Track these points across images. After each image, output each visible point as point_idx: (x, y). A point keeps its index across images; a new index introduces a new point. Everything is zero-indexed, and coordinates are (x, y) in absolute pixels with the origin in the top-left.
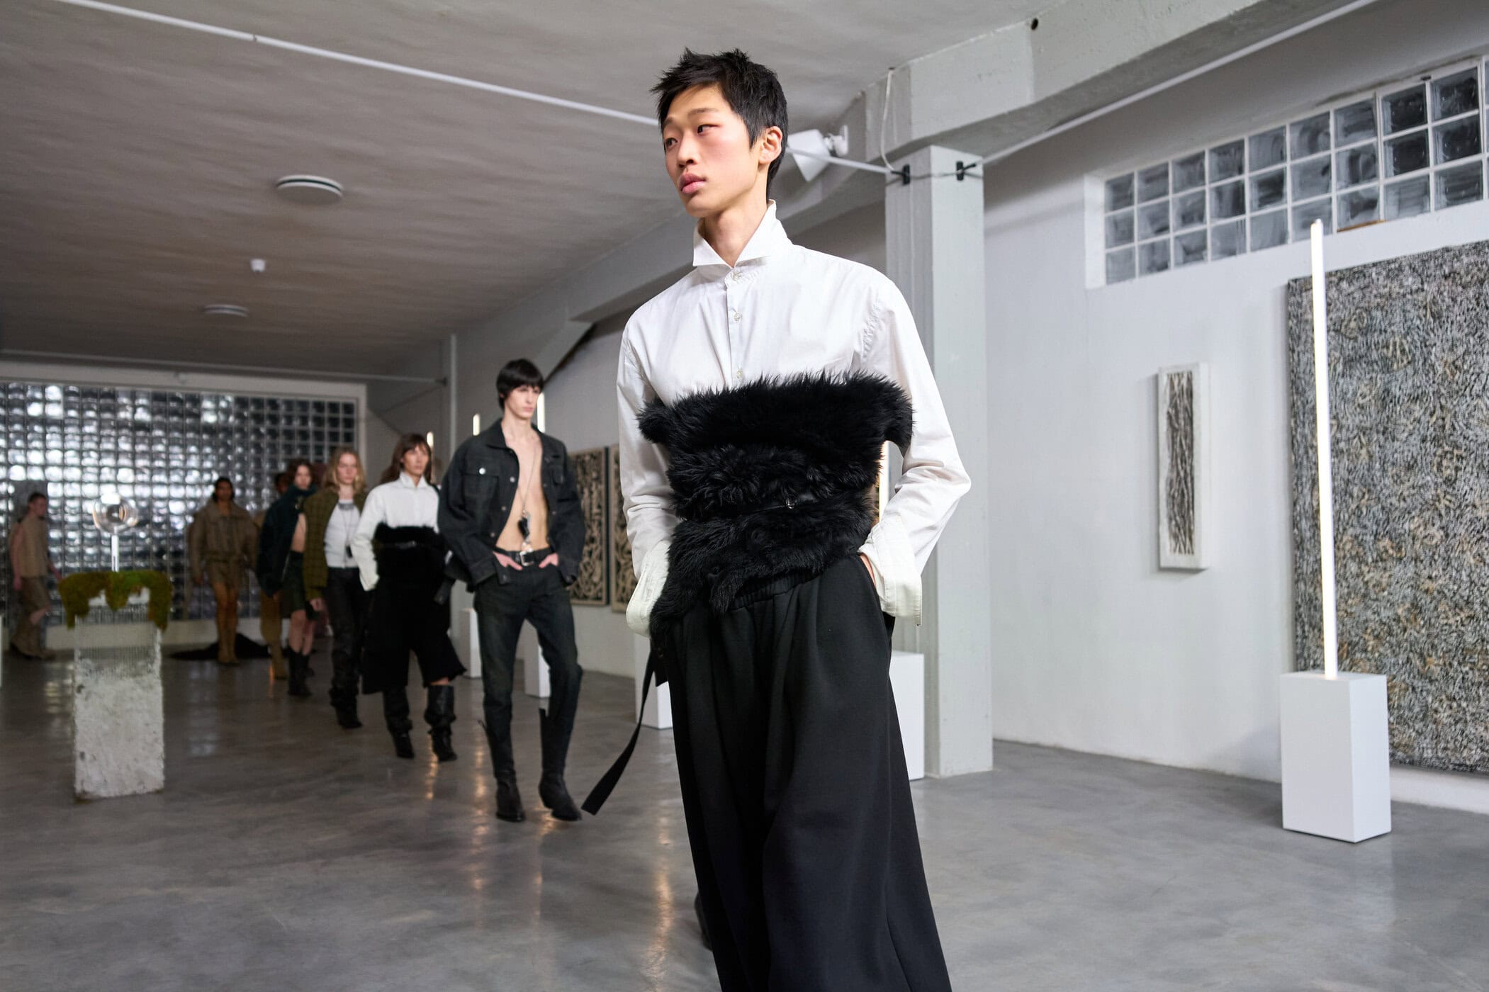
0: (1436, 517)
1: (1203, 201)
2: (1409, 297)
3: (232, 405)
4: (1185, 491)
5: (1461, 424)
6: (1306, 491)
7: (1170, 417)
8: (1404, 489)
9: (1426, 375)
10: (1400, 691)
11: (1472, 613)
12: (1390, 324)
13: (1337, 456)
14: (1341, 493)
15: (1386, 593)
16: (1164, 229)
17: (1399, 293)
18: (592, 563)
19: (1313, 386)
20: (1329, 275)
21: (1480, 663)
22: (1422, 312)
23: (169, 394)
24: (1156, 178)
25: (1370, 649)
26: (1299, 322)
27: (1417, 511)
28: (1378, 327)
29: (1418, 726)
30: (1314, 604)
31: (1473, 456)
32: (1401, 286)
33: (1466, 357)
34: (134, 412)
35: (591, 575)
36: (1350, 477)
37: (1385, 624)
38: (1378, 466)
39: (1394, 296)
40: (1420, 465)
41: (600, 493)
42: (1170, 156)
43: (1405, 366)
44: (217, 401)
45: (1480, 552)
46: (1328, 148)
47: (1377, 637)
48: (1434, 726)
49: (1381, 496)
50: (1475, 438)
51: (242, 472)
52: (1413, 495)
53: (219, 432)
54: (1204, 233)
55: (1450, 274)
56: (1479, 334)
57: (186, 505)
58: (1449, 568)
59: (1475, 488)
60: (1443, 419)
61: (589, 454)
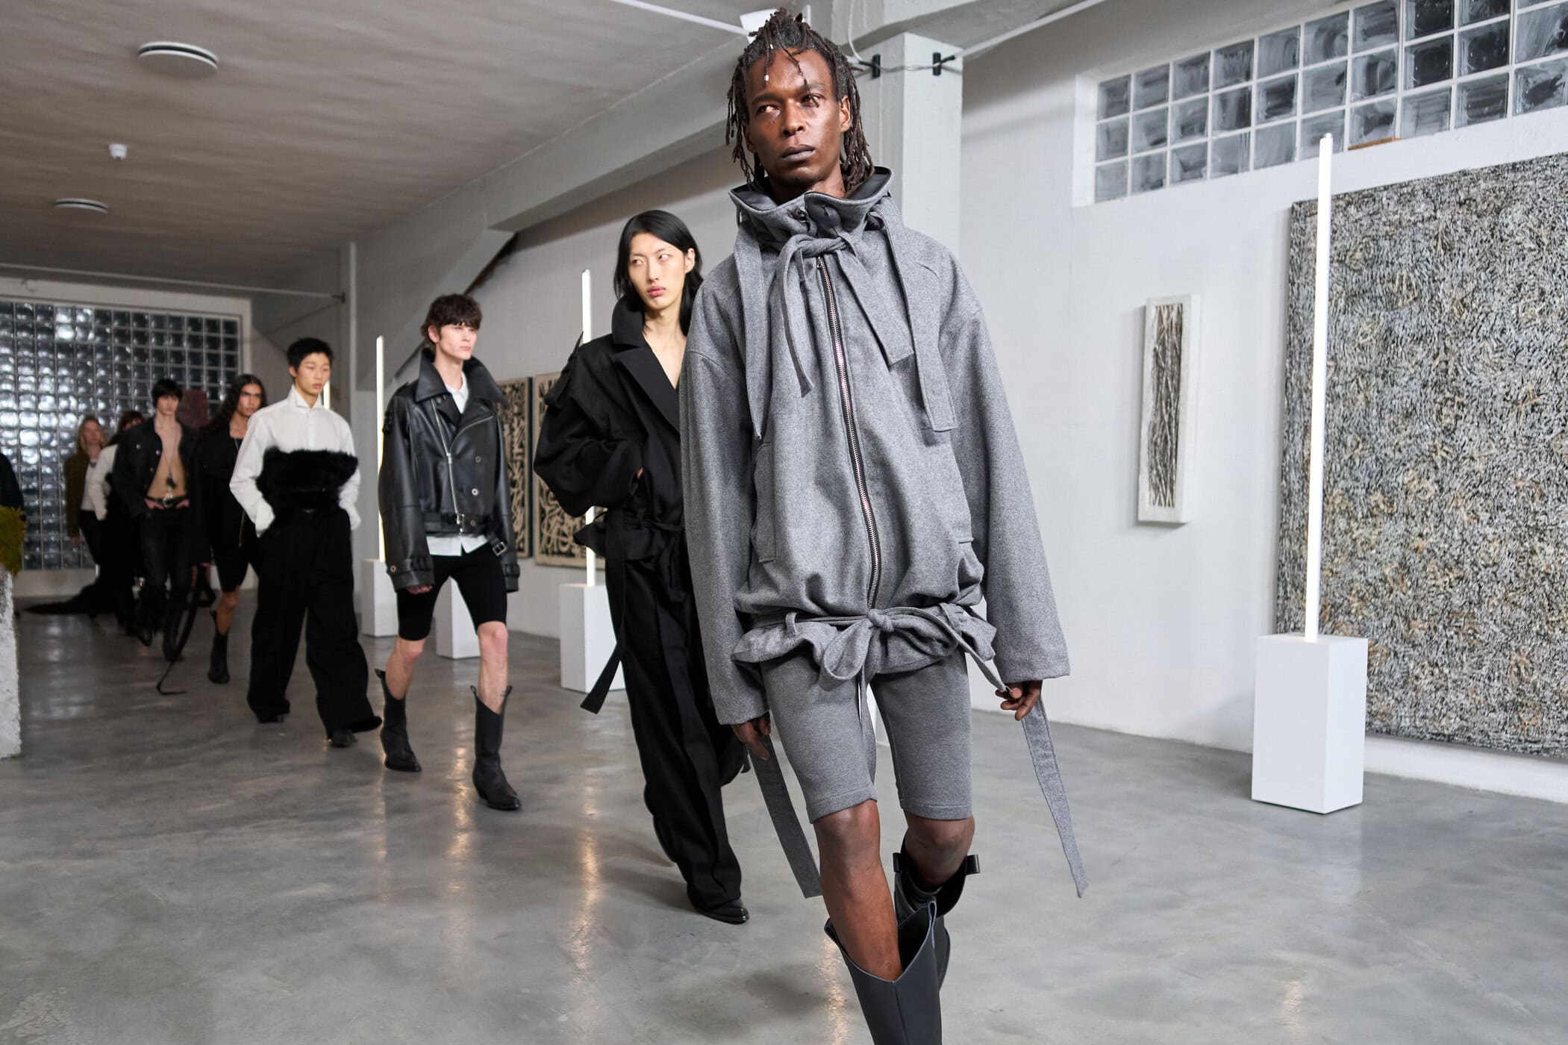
0: (1432, 469)
1: (1205, 110)
2: (1420, 225)
3: (91, 320)
4: (1169, 437)
5: (1465, 368)
6: (1297, 439)
7: (1156, 355)
8: (1401, 439)
9: (1432, 313)
10: (1382, 656)
11: (1462, 573)
12: (1398, 256)
13: (1332, 402)
14: (1334, 443)
15: (1374, 551)
16: (1161, 141)
17: (1409, 221)
19: (1311, 322)
20: (1336, 198)
21: (1466, 627)
22: (1433, 243)
23: (16, 304)
24: (1154, 81)
25: (1353, 611)
26: (1302, 251)
27: (1413, 463)
28: (1385, 258)
29: (1398, 693)
30: (1298, 563)
31: (1475, 403)
32: (1413, 213)
33: (1476, 294)
36: (1345, 425)
37: (1371, 585)
38: (1374, 413)
39: (1404, 223)
40: (1418, 412)
41: (522, 430)
42: (1172, 57)
43: (1411, 303)
44: (74, 316)
45: (1474, 508)
46: (1344, 53)
47: (1362, 599)
48: (1414, 694)
49: (1376, 445)
50: (1478, 385)
51: (105, 400)
52: (1410, 445)
53: (78, 351)
54: (1205, 146)
55: (1465, 200)
56: (1491, 269)
57: (40, 436)
58: (1441, 525)
59: (1474, 438)
60: (1447, 362)
61: (510, 385)
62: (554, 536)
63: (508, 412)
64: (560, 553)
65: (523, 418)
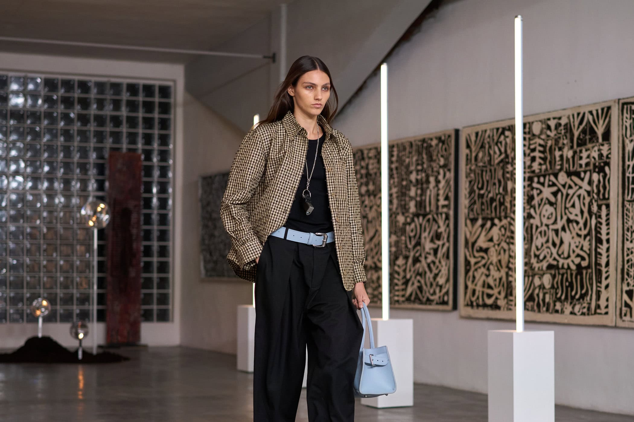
3: (41, 88)
18: (437, 262)
35: (436, 275)
41: (448, 182)
44: (24, 84)
51: (50, 164)
53: (28, 117)
61: (436, 138)
62: (479, 288)
63: (434, 165)
64: (485, 306)
65: (449, 170)
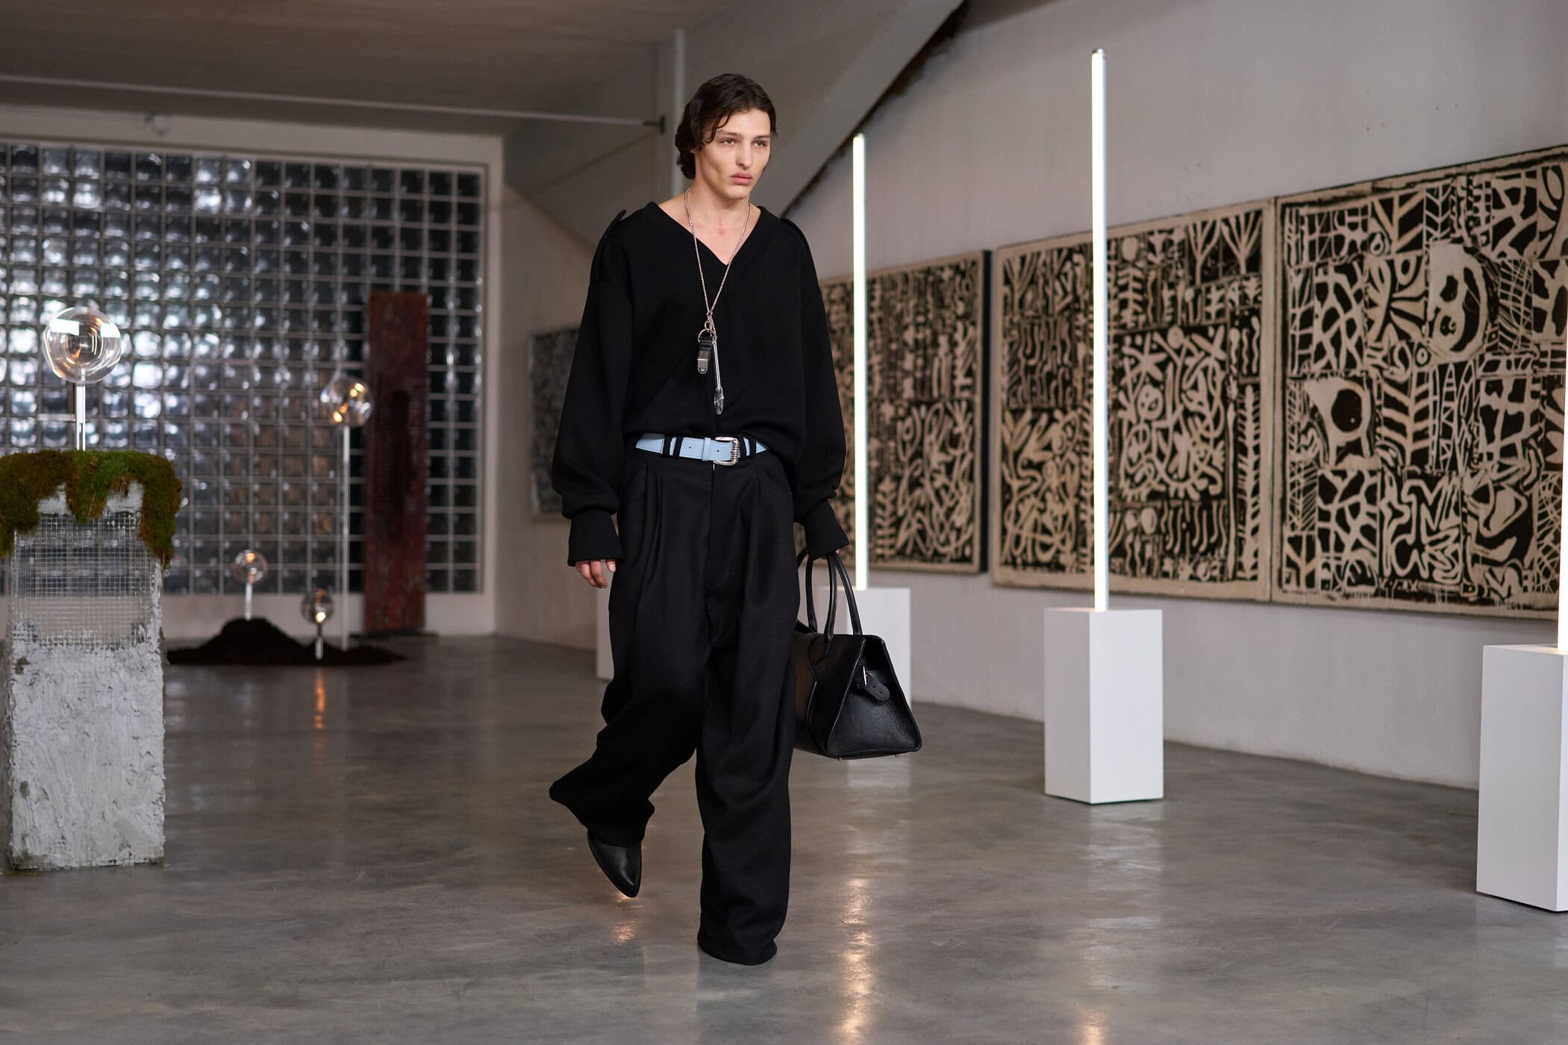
3: (250, 178)
18: (952, 486)
23: (137, 156)
34: (71, 193)
35: (950, 511)
41: (971, 345)
44: (222, 172)
51: (266, 312)
53: (227, 230)
57: (164, 372)
61: (951, 267)
62: (1026, 534)
63: (947, 314)
64: (1037, 564)
65: (974, 324)
